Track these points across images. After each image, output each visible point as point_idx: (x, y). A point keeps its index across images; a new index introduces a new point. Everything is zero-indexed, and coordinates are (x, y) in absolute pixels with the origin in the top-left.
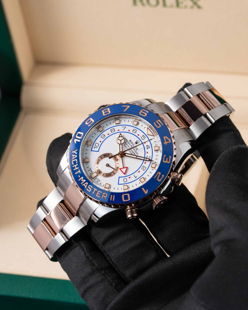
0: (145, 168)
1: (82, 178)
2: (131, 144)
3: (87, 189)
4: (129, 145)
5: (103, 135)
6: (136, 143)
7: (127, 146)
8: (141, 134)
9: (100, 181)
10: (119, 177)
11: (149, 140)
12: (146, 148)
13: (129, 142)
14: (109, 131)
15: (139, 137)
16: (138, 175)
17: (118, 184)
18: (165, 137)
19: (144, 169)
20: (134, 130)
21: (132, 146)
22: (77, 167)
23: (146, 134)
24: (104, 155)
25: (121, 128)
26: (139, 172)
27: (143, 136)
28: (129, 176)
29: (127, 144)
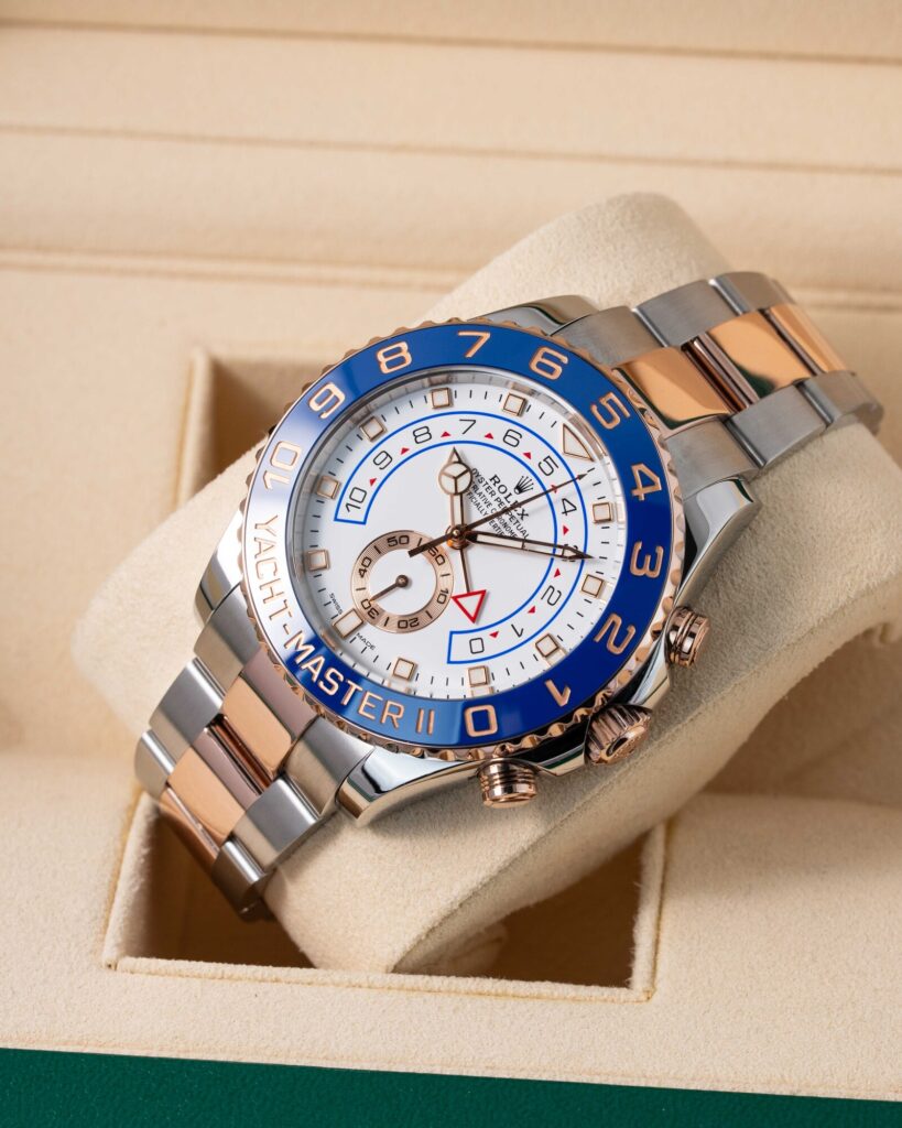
0: (556, 595)
2: (498, 495)
3: (321, 684)
4: (488, 496)
5: (384, 455)
6: (520, 489)
7: (482, 503)
8: (540, 452)
9: (372, 647)
10: (452, 633)
11: (574, 480)
12: (559, 509)
13: (491, 484)
14: (405, 438)
15: (532, 464)
16: (528, 623)
17: (449, 662)
18: (636, 469)
19: (552, 601)
20: (510, 433)
21: (504, 500)
23: (560, 452)
24: (389, 540)
25: (454, 426)
26: (533, 610)
27: (548, 460)
28: (493, 630)
29: (480, 494)
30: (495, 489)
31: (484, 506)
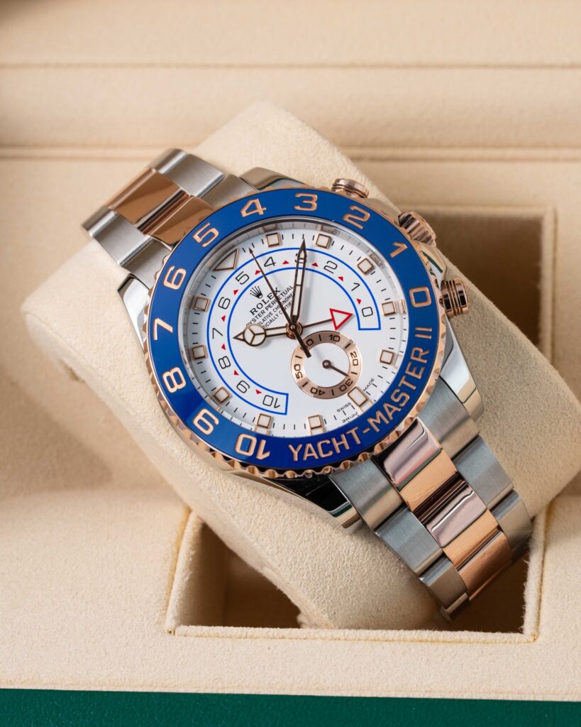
0: (330, 264)
1: (371, 421)
2: (264, 309)
3: (403, 405)
4: (265, 315)
5: (240, 386)
6: (259, 295)
7: (270, 318)
8: (233, 285)
9: (372, 380)
10: (360, 329)
12: (273, 268)
13: (256, 314)
14: (228, 374)
15: (241, 288)
16: (350, 280)
17: (379, 329)
19: (334, 266)
20: (221, 305)
21: (267, 305)
22: (339, 440)
23: (232, 271)
24: (298, 377)
25: (217, 343)
26: (341, 278)
27: (238, 278)
28: (356, 303)
29: (264, 320)
30: (259, 311)
31: (272, 317)
